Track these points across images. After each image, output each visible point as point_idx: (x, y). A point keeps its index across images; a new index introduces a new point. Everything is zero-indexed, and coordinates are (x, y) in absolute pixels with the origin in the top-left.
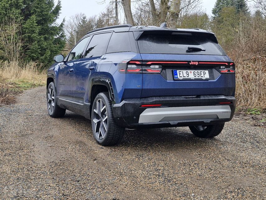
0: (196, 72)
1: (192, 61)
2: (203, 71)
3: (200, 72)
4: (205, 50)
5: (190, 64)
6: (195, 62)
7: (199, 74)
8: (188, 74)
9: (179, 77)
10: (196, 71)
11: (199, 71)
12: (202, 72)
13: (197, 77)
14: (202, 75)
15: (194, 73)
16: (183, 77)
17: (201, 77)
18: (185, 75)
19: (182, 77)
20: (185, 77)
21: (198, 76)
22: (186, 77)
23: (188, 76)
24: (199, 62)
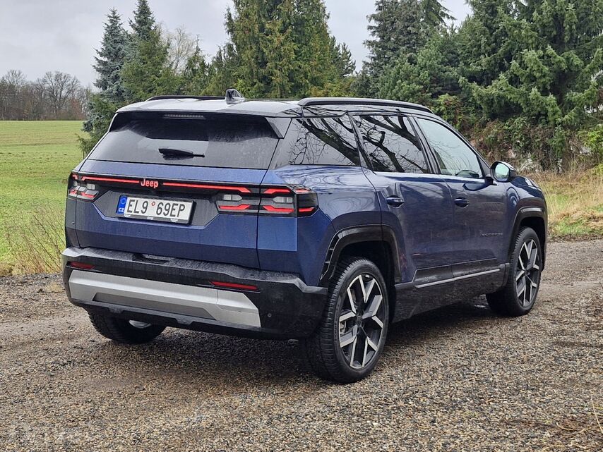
0: (164, 205)
1: (146, 179)
2: (179, 203)
3: (174, 204)
4: (203, 156)
5: (142, 185)
6: (152, 182)
7: (168, 210)
8: (146, 208)
9: (126, 212)
10: (165, 202)
11: (171, 203)
12: (177, 205)
13: (162, 216)
14: (175, 213)
15: (161, 206)
16: (133, 213)
17: (171, 215)
18: (140, 208)
19: (131, 212)
20: (138, 212)
21: (166, 212)
22: (140, 214)
23: (144, 210)
24: (160, 181)
